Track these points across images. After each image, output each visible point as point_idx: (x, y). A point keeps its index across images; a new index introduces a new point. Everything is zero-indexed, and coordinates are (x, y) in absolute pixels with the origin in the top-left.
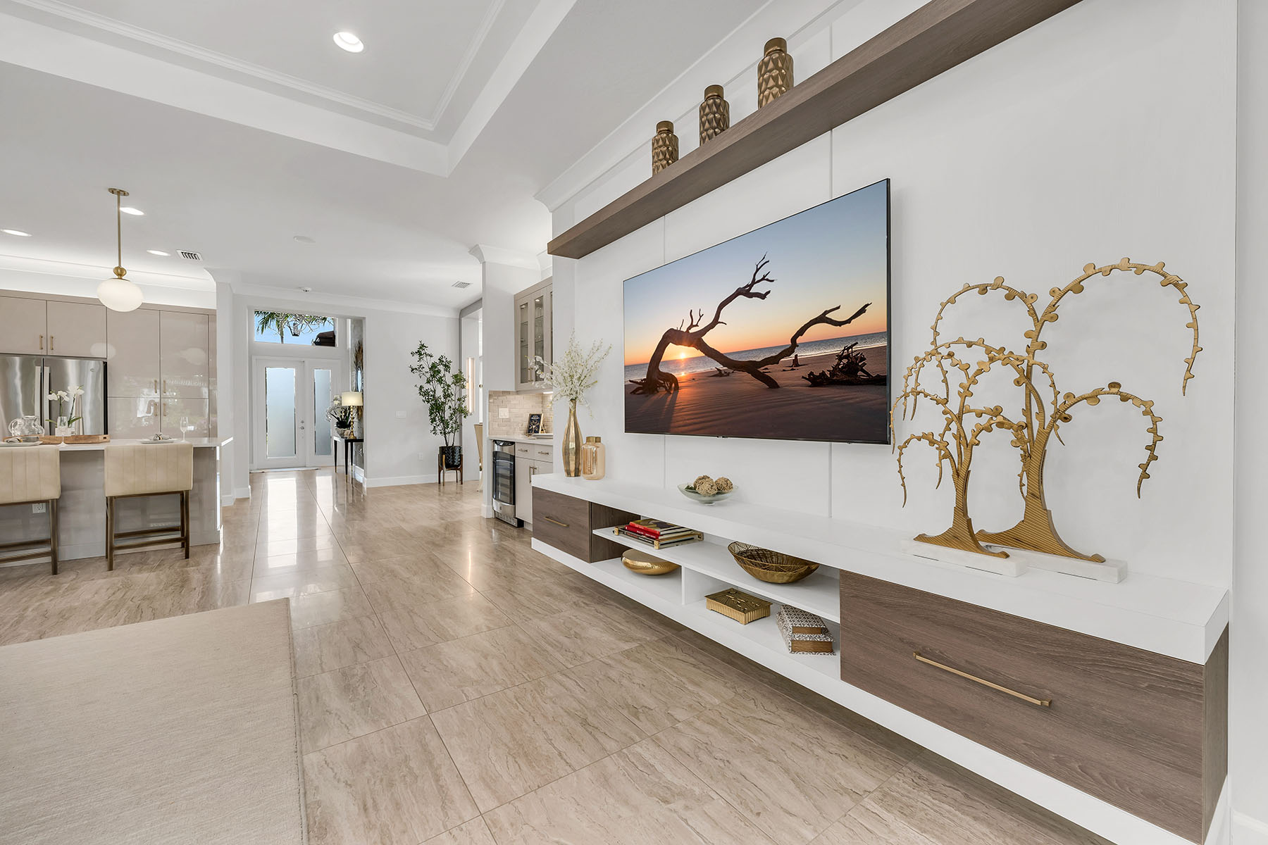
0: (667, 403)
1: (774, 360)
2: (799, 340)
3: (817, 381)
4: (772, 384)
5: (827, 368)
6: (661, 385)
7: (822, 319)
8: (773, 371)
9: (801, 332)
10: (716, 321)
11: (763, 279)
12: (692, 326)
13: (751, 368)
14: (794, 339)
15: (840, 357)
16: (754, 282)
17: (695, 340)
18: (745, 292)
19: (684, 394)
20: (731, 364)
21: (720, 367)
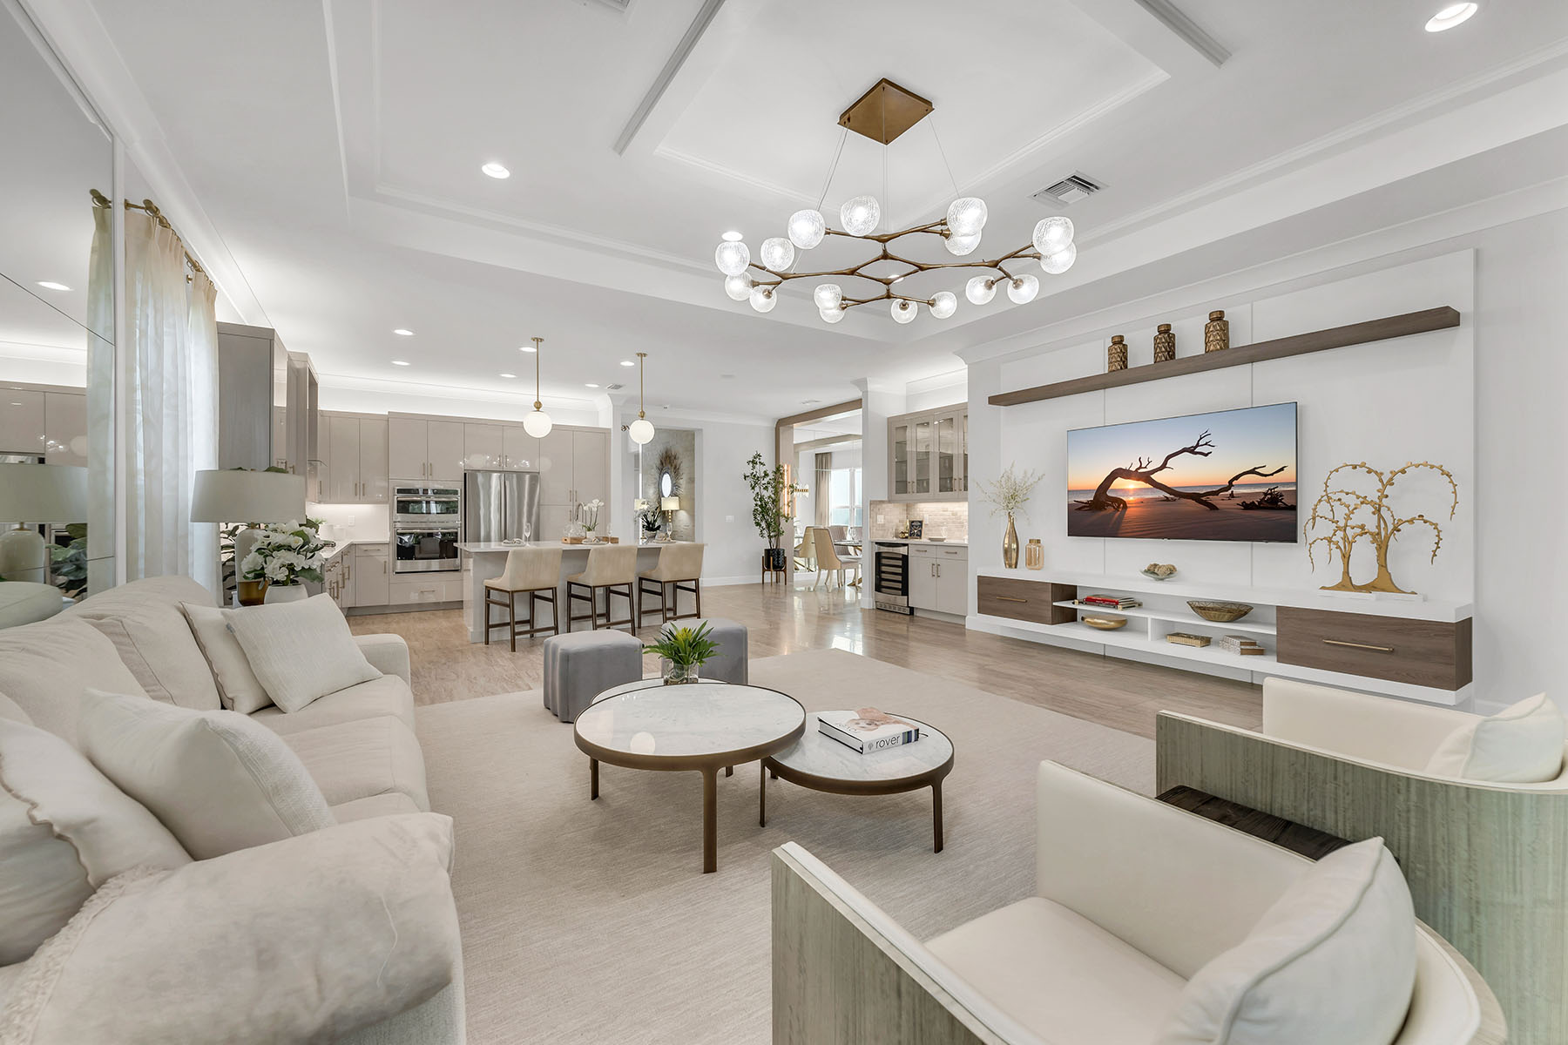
0: (1114, 519)
1: (1216, 493)
2: (1234, 483)
3: (1248, 507)
4: (1213, 507)
5: (1256, 500)
6: (1109, 505)
7: (1253, 471)
8: (1213, 500)
9: (1237, 478)
10: (1164, 466)
11: (1206, 444)
12: (1140, 467)
13: (1196, 497)
14: (1231, 482)
15: (1266, 494)
16: (1198, 445)
17: (1146, 477)
18: (1192, 450)
19: (1130, 512)
20: (1176, 494)
21: (1168, 495)
